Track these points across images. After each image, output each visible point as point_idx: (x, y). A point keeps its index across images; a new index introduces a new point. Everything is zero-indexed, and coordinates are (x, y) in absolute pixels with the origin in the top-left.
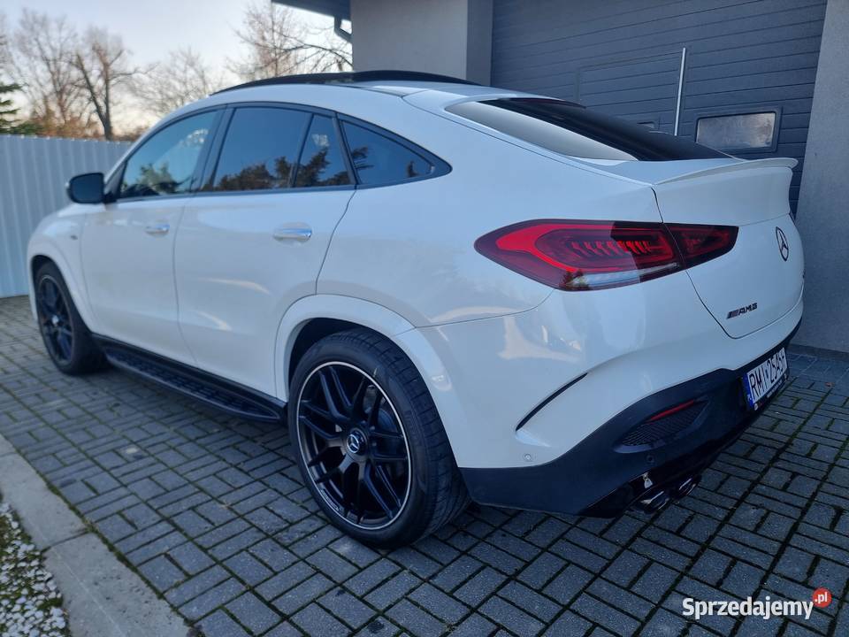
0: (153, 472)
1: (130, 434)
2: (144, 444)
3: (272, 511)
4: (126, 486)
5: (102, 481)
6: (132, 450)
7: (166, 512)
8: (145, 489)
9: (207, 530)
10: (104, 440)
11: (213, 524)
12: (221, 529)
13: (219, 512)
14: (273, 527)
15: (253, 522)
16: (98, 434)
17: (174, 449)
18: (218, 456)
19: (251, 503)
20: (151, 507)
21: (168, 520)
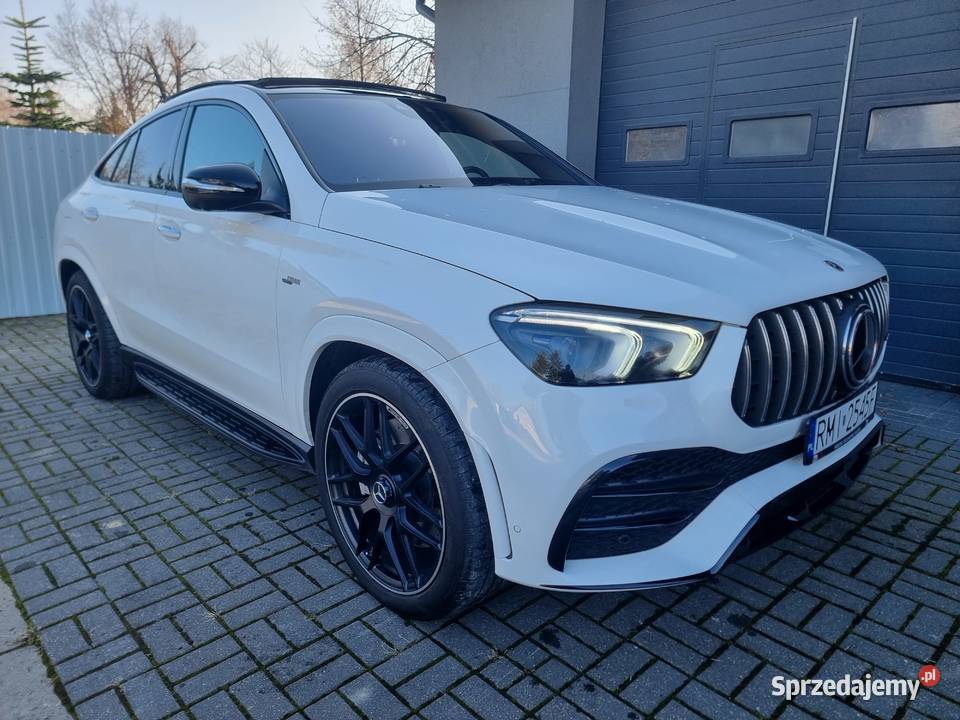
0: (133, 558)
1: (119, 500)
2: (132, 516)
3: (274, 627)
4: (94, 576)
5: (68, 568)
6: (116, 524)
7: (134, 620)
8: (117, 583)
9: (181, 652)
10: (85, 508)
11: (191, 643)
12: (199, 651)
13: (203, 623)
14: (269, 653)
15: (245, 642)
16: (81, 498)
17: (169, 524)
18: (221, 538)
19: (249, 612)
20: (117, 610)
21: (134, 633)
